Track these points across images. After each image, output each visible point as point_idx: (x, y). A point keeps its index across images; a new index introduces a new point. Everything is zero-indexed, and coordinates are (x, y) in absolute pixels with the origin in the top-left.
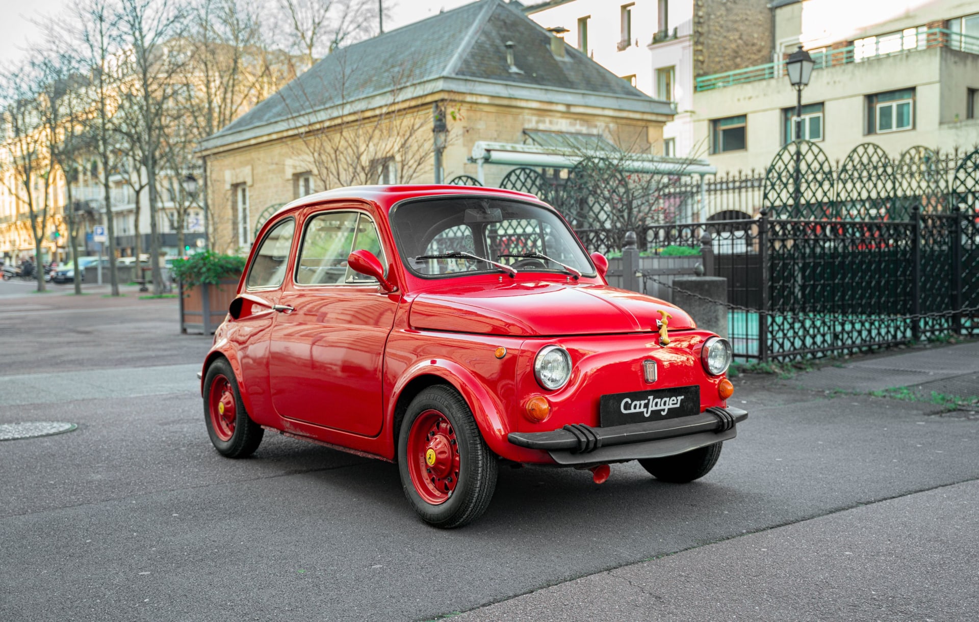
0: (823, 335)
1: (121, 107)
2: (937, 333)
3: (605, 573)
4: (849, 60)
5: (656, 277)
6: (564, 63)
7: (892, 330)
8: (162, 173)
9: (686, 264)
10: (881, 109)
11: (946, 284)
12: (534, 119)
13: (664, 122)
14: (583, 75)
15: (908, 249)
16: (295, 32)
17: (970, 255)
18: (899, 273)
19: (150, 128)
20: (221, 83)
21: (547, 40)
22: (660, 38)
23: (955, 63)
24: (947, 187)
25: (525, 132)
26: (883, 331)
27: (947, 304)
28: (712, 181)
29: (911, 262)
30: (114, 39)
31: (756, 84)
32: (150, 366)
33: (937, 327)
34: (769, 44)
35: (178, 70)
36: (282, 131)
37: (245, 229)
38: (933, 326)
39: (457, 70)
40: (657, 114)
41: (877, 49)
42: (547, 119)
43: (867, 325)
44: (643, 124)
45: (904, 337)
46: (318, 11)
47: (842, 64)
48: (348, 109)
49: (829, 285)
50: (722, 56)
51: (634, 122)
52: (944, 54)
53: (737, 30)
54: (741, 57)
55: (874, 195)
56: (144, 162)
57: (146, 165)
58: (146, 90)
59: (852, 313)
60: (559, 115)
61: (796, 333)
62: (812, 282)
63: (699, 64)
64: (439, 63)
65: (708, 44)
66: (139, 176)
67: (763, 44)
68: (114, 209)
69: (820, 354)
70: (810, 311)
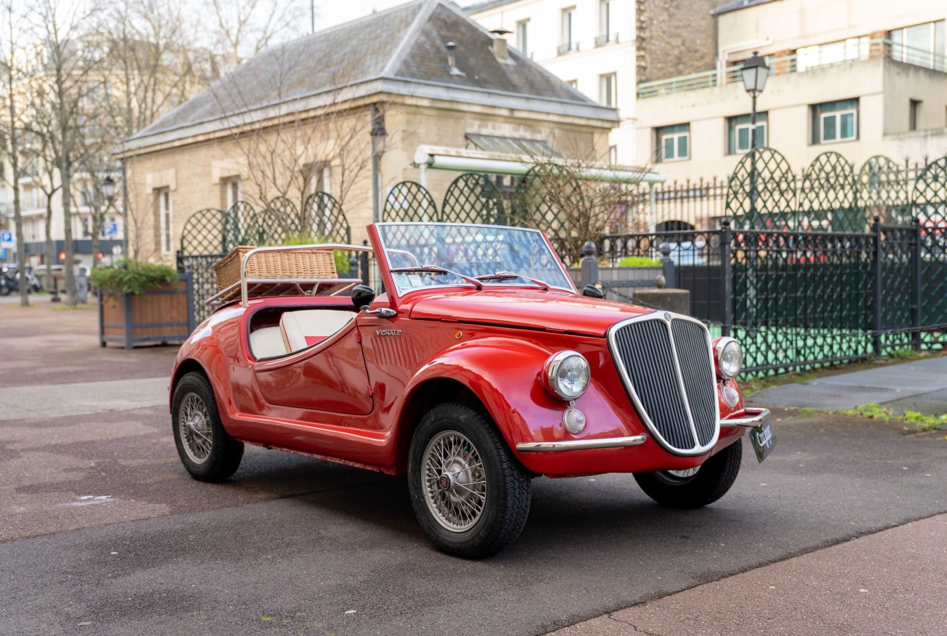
0: (785, 351)
1: (33, 104)
2: (897, 348)
3: (606, 616)
4: (793, 69)
5: (616, 289)
6: (507, 65)
7: (853, 345)
8: (76, 176)
9: (646, 276)
10: (825, 119)
11: (906, 297)
12: (477, 123)
13: (609, 129)
14: (527, 79)
15: (869, 261)
16: (219, 29)
17: (930, 268)
18: (860, 286)
19: (64, 128)
20: (142, 81)
21: (490, 42)
22: (602, 42)
23: (898, 74)
24: (907, 198)
25: (467, 137)
26: (845, 346)
27: (907, 319)
28: (659, 190)
29: (872, 274)
30: (25, 32)
31: (700, 91)
32: (68, 383)
33: (898, 342)
34: (712, 51)
35: (95, 66)
36: (209, 133)
37: (168, 236)
38: (894, 340)
39: (396, 71)
40: (603, 120)
41: (820, 59)
42: (490, 124)
43: (829, 340)
44: (590, 130)
45: (865, 352)
46: (244, 8)
47: (786, 73)
48: (284, 109)
49: (790, 298)
50: (664, 62)
51: (579, 129)
52: (887, 65)
53: (679, 36)
54: (684, 63)
55: (816, 206)
56: (57, 163)
57: (59, 166)
58: (60, 87)
59: (814, 327)
60: (502, 119)
61: (758, 349)
62: (774, 295)
63: (642, 70)
64: (377, 63)
65: (651, 50)
66: (51, 179)
67: (706, 51)
68: (23, 214)
69: (782, 370)
70: (772, 325)
